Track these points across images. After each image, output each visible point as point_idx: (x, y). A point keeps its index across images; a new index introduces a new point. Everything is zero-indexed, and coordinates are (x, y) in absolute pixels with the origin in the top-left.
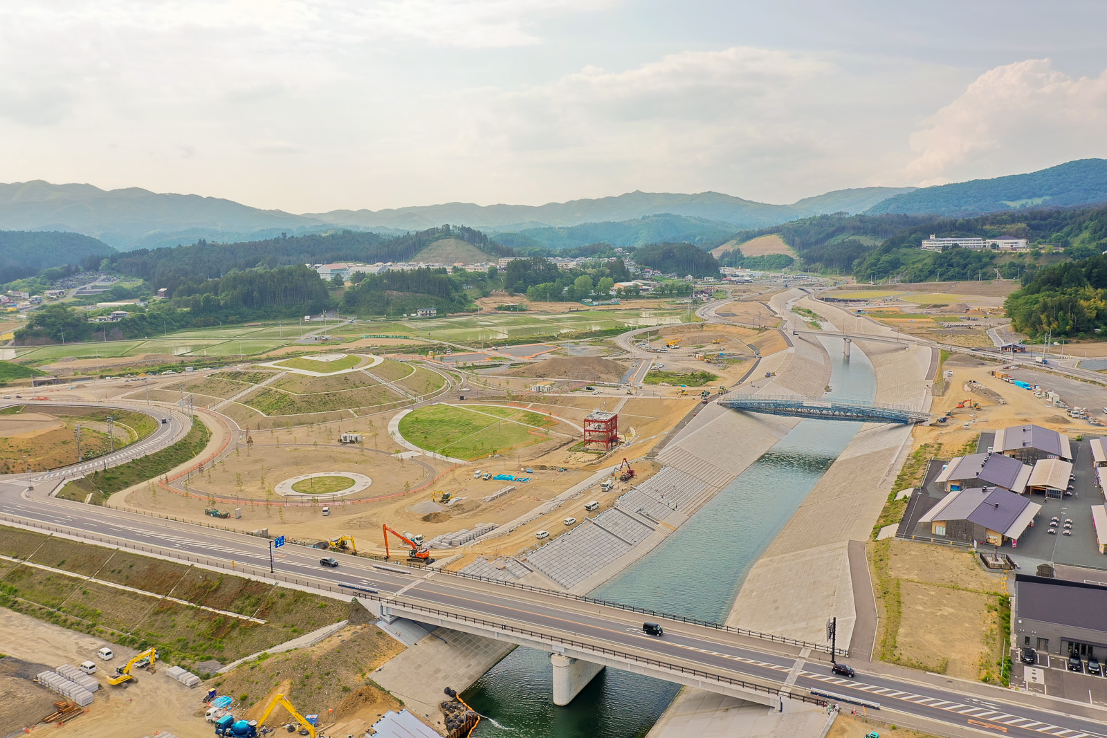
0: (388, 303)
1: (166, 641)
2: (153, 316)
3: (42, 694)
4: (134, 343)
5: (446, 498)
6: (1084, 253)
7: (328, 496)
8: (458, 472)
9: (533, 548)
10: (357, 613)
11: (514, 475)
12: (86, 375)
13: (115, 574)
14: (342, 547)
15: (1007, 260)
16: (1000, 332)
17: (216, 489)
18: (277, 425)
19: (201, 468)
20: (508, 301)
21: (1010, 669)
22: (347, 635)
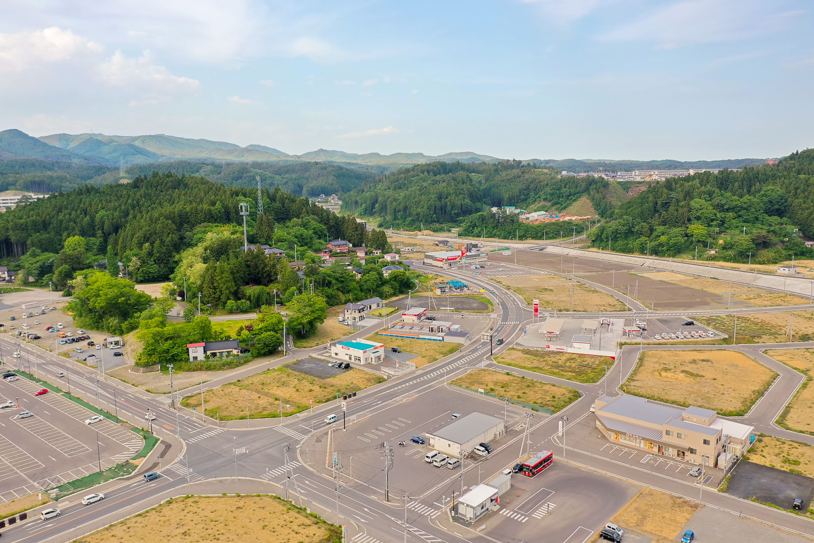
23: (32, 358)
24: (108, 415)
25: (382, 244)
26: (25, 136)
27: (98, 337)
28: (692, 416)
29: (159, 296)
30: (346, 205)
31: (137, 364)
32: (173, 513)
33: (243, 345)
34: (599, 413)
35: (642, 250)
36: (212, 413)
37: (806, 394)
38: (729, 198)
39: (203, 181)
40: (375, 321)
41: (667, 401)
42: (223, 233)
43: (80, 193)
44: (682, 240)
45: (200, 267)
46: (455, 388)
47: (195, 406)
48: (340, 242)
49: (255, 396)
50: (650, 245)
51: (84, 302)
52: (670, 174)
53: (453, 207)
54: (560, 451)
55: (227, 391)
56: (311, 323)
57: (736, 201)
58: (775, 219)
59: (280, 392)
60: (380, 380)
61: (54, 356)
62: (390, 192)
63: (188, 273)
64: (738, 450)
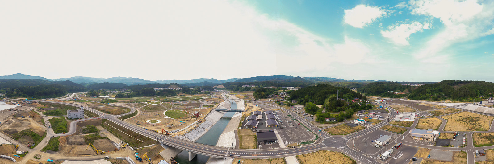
0: (164, 94)
1: (130, 142)
2: (131, 95)
3: (114, 146)
4: (129, 98)
5: (172, 125)
6: (262, 87)
7: (154, 123)
8: (174, 121)
9: (186, 134)
10: (157, 143)
11: (183, 121)
12: (123, 102)
13: (124, 131)
14: (156, 131)
15: (253, 88)
16: (252, 98)
17: (138, 120)
18: (147, 112)
19: (136, 117)
20: (182, 94)
21: (257, 146)
22: (156, 146)
23: (298, 117)
24: (310, 130)
25: (366, 99)
26: (300, 77)
27: (309, 115)
28: (429, 131)
29: (321, 108)
30: (358, 91)
31: (316, 121)
32: (321, 153)
33: (336, 119)
34: (411, 133)
35: (418, 99)
36: (329, 133)
37: (448, 124)
38: (432, 89)
39: (330, 85)
40: (364, 115)
41: (424, 129)
42: (334, 96)
43: (308, 87)
44: (425, 97)
45: (329, 102)
46: (381, 130)
47: (326, 131)
48: (357, 98)
49: (338, 130)
50: (419, 98)
51: (307, 108)
52: (422, 85)
53: (380, 91)
54: (403, 142)
55: (333, 128)
56: (350, 115)
57: (434, 89)
58: (440, 92)
59: (343, 130)
60: (365, 128)
61: (301, 117)
62: (367, 88)
63: (326, 103)
64: (437, 136)
